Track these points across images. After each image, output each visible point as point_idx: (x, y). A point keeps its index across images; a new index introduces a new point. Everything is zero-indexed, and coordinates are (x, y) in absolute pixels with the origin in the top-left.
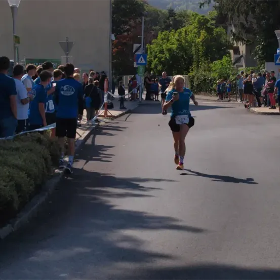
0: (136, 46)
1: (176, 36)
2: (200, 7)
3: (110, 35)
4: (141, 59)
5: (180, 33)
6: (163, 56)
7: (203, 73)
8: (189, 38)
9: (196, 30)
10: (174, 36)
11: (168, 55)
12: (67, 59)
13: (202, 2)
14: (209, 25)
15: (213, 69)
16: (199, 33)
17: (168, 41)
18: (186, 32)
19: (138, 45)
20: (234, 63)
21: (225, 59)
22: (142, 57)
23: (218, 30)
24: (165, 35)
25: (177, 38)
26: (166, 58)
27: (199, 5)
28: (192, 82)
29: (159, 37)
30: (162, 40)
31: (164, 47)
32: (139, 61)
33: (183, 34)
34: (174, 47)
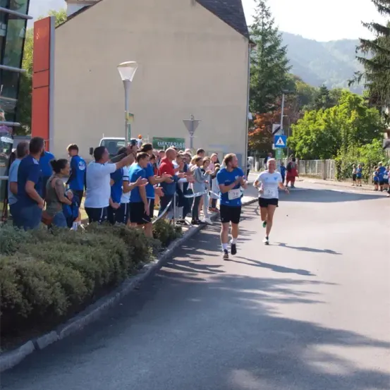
0: (275, 126)
1: (324, 115)
2: (349, 85)
3: (247, 114)
4: (280, 141)
5: (329, 113)
6: (309, 137)
7: (351, 158)
8: (338, 118)
9: (346, 110)
10: (321, 117)
11: (314, 137)
12: (191, 139)
13: (351, 79)
14: (360, 105)
15: (362, 153)
16: (349, 114)
17: (315, 121)
18: (335, 112)
19: (278, 125)
20: (385, 148)
21: (376, 143)
22: (280, 138)
23: (370, 110)
24: (312, 114)
25: (326, 118)
26: (312, 141)
27: (348, 82)
28: (339, 167)
29: (305, 117)
30: (309, 120)
31: (311, 128)
32: (278, 143)
33: (332, 114)
34: (322, 128)
